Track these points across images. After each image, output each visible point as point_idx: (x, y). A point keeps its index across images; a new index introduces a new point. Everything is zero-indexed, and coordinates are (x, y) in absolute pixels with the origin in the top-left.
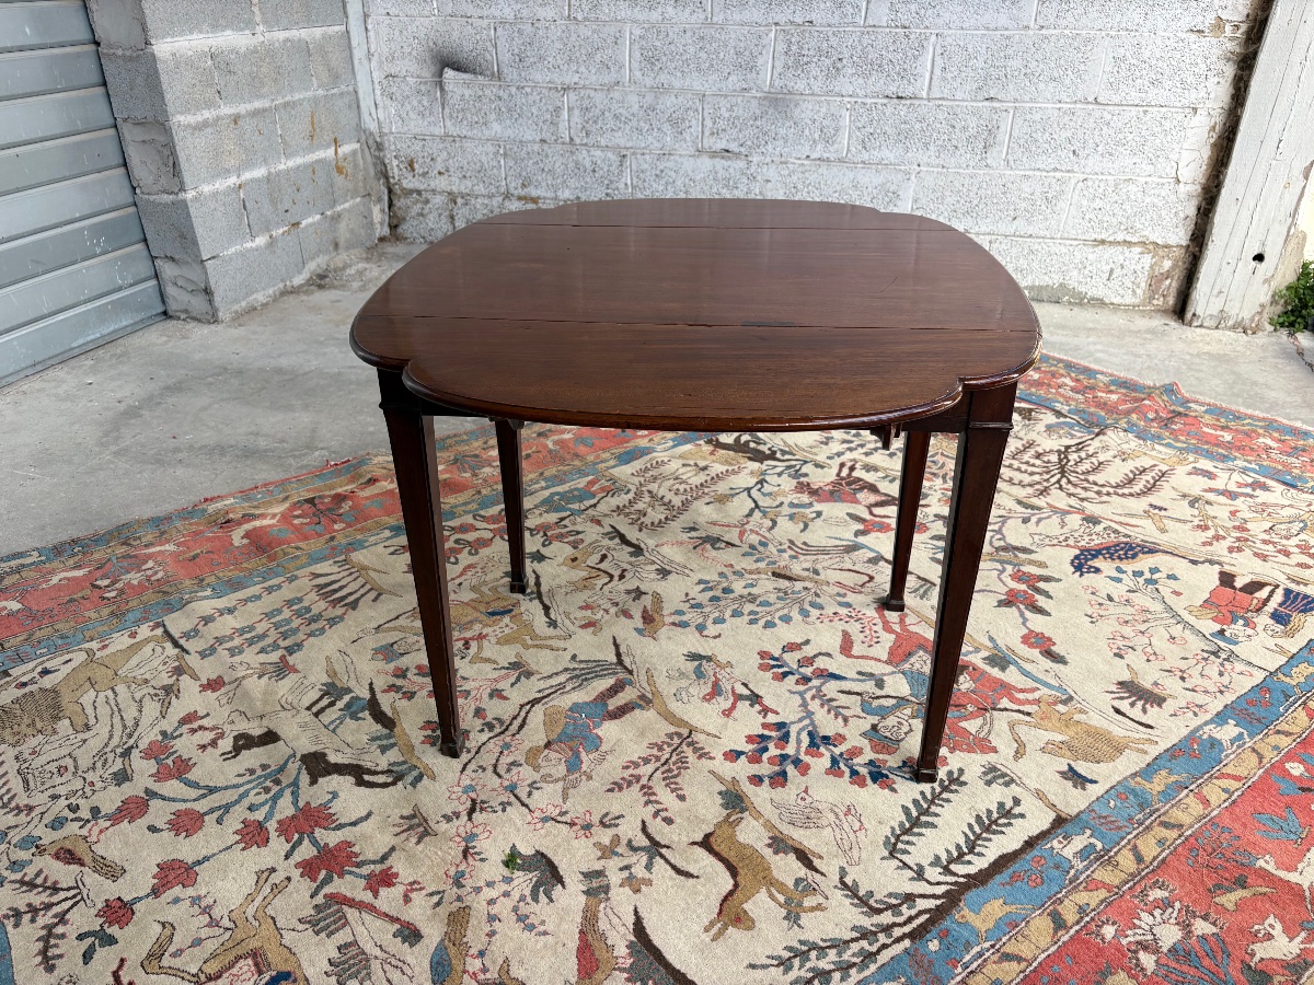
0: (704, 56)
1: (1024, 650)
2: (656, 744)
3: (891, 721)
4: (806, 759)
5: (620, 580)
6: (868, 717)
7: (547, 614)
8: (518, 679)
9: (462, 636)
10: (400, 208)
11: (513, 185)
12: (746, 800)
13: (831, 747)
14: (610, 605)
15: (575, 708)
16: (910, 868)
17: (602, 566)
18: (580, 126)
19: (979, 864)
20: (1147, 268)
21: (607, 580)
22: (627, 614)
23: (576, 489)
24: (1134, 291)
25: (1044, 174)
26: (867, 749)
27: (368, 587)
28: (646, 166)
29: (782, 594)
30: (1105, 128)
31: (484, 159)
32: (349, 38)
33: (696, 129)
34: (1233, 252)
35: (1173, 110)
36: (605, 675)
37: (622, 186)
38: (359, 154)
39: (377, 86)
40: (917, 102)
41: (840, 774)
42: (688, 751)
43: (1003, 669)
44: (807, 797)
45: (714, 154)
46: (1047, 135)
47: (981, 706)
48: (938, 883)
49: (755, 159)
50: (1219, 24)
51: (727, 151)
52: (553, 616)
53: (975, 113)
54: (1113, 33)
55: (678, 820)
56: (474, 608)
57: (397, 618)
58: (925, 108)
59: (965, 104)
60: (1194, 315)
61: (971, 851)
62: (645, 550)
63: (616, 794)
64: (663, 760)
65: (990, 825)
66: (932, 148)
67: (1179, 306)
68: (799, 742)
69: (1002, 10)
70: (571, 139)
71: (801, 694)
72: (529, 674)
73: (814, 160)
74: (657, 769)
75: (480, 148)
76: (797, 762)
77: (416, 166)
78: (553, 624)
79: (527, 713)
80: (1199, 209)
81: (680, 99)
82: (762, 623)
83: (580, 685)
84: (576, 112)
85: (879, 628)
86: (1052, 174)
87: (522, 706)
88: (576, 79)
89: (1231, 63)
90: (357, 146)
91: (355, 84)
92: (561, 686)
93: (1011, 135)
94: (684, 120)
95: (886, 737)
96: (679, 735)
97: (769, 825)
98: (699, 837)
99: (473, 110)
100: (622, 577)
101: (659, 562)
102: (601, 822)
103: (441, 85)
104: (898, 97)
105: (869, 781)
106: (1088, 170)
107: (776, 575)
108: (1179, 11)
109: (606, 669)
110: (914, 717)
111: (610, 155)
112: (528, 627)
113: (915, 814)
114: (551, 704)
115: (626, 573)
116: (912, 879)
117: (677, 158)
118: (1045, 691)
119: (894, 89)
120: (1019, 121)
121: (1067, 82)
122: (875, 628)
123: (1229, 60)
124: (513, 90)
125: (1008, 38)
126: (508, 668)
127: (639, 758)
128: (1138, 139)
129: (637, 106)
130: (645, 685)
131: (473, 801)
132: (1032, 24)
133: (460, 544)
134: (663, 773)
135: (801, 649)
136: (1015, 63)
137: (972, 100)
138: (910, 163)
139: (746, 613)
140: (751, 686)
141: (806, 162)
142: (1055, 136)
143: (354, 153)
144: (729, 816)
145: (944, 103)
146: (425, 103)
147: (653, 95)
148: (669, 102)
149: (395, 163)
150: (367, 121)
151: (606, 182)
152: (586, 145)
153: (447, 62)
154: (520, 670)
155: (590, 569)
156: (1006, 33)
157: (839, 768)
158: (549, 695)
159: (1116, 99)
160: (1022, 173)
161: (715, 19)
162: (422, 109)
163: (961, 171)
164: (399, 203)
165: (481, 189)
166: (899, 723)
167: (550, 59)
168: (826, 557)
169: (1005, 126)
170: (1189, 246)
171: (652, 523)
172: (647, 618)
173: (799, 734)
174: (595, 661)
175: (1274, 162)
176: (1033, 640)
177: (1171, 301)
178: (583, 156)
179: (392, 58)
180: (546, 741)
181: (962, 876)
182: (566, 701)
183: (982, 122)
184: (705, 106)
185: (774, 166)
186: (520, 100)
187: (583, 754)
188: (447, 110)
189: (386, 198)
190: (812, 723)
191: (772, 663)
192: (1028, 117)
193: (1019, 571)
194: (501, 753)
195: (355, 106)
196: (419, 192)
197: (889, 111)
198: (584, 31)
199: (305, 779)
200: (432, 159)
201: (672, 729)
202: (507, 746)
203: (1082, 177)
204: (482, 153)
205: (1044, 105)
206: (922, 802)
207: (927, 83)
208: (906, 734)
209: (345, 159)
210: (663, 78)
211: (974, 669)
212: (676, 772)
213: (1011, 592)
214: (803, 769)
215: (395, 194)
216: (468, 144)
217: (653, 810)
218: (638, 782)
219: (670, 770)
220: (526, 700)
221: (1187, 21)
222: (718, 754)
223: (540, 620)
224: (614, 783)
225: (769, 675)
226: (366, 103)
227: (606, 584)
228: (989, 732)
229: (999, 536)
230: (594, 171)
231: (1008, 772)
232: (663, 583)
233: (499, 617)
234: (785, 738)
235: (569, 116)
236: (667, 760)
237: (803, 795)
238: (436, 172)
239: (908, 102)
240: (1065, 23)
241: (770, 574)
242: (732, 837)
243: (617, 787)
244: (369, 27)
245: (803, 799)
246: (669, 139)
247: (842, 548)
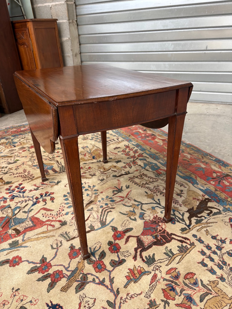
1: (15, 254)
3: (10, 211)
4: (10, 194)
12: (7, 184)
13: (10, 199)
42: (27, 179)
43: (10, 244)
55: (10, 176)
63: (23, 170)
64: (27, 175)
71: (32, 197)
85: (51, 218)
95: (5, 209)
96: (33, 178)
98: (3, 178)
107: (92, 201)
135: (50, 200)
140: (41, 189)
144: (5, 182)
157: (3, 199)
166: (8, 212)
168: (99, 215)
173: (19, 194)
176: (17, 260)
180: (45, 163)
187: (37, 167)
191: (48, 194)
193: (64, 277)
211: (16, 236)
214: (7, 193)
217: (15, 174)
219: (24, 176)
222: (23, 182)
225: (43, 193)
247: (104, 220)
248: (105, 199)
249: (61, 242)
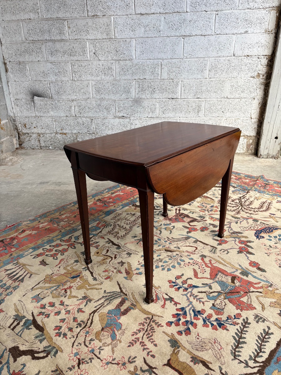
0: (114, 89)
1: (251, 268)
2: (141, 323)
3: (218, 301)
4: (195, 321)
5: (115, 259)
6: (210, 301)
7: (92, 275)
8: (87, 303)
9: (63, 288)
10: (22, 139)
11: (58, 130)
12: (178, 342)
13: (202, 315)
14: (113, 269)
15: (110, 312)
16: (243, 362)
17: (108, 254)
18: (78, 111)
19: (265, 356)
20: (246, 142)
21: (111, 259)
22: (120, 272)
23: (93, 226)
24: (243, 149)
25: (215, 118)
26: (214, 314)
27: (27, 272)
28: (99, 122)
29: (170, 258)
30: (230, 105)
31: (48, 122)
32: (3, 89)
33: (114, 110)
34: (269, 137)
35: (248, 99)
36: (117, 297)
37: (92, 128)
38: (8, 123)
39: (13, 102)
40: (178, 100)
41: (208, 326)
42: (153, 324)
43: (247, 276)
44: (199, 337)
45: (119, 118)
46: (215, 107)
47: (245, 291)
48: (254, 367)
49: (132, 118)
50: (259, 75)
51: (123, 116)
52: (94, 276)
53: (194, 102)
54: (230, 79)
55: (156, 355)
56: (66, 276)
57: (39, 283)
58: (180, 101)
59: (191, 100)
60: (261, 155)
61: (261, 351)
62: (121, 246)
63: (132, 347)
64: (145, 330)
65: (263, 339)
66: (183, 112)
67: (255, 153)
68: (190, 315)
69: (199, 74)
70: (76, 115)
71: (186, 295)
72: (90, 301)
73: (149, 118)
74: (144, 334)
75: (47, 119)
76: (192, 323)
77: (27, 126)
78: (95, 279)
79: (93, 317)
80: (258, 126)
81: (108, 102)
82: (166, 269)
83: (109, 303)
84: (77, 107)
85: (204, 266)
86: (217, 118)
87: (90, 314)
88: (76, 97)
89: (263, 85)
90: (7, 121)
91: (6, 102)
92: (103, 304)
93: (205, 108)
94: (110, 108)
95: (218, 308)
96: (149, 318)
97: (189, 352)
98: (166, 362)
99: (44, 108)
100: (115, 258)
101: (127, 250)
102: (129, 361)
103: (33, 101)
104: (172, 99)
105: (218, 328)
106: (227, 117)
107: (166, 250)
108: (248, 72)
109: (117, 295)
110: (225, 299)
111: (88, 119)
112: (86, 281)
113: (237, 339)
114: (100, 312)
115: (116, 256)
116: (245, 367)
117: (108, 119)
118: (263, 283)
119: (171, 96)
120: (207, 104)
121: (219, 93)
122: (203, 266)
123: (262, 84)
124: (56, 102)
125: (201, 81)
126: (82, 299)
127: (137, 330)
128: (240, 107)
129: (95, 105)
130: (132, 299)
131: (79, 359)
132: (207, 77)
133: (57, 252)
134: (147, 335)
135: (181, 278)
136: (204, 88)
137: (193, 99)
138: (177, 117)
139: (160, 266)
140: (169, 295)
141: (147, 118)
142: (217, 107)
143: (6, 123)
144: (174, 350)
145: (185, 100)
146: (28, 107)
147: (100, 101)
148: (105, 103)
149: (20, 125)
150: (10, 113)
151: (87, 127)
152: (80, 117)
153: (35, 94)
154: (87, 299)
155: (103, 256)
156: (201, 80)
157: (207, 323)
158: (99, 308)
159: (233, 97)
160: (209, 118)
161: (117, 79)
162: (27, 108)
163: (192, 118)
164: (21, 137)
165: (48, 131)
166: (221, 302)
167: (67, 92)
168: (180, 242)
169: (203, 105)
170: (256, 136)
171: (121, 236)
172: (128, 273)
173: (189, 311)
174: (113, 292)
175: (278, 111)
176: (253, 264)
177: (253, 151)
178: (80, 120)
179: (17, 94)
180: (101, 328)
181: (261, 363)
182: (105, 310)
183: (196, 104)
184: (116, 104)
185: (137, 120)
186: (59, 104)
187: (116, 332)
188: (36, 109)
189: (17, 136)
190: (193, 306)
191: (174, 284)
192: (209, 102)
193: (240, 240)
194: (86, 336)
195: (6, 109)
196: (28, 134)
197: (170, 102)
198: (77, 83)
199: (11, 359)
200: (32, 124)
201: (146, 316)
202: (88, 332)
203: (226, 118)
204: (48, 121)
205: (213, 99)
206: (238, 333)
207: (180, 95)
208: (224, 306)
209: (3, 125)
210: (102, 96)
211: (238, 277)
212: (151, 334)
213: (240, 248)
214: (195, 326)
215: (21, 135)
216: (43, 118)
217: (147, 352)
218: (138, 341)
219: (149, 334)
220: (91, 312)
221: (250, 75)
222: (164, 324)
223: (90, 278)
224: (130, 343)
225: (173, 289)
226: (9, 108)
227: (110, 261)
228: (251, 302)
229: (230, 229)
230: (83, 124)
231: (262, 316)
232: (130, 258)
233: (75, 279)
234: (185, 314)
235: (74, 109)
236: (147, 329)
237: (198, 337)
238: (33, 127)
239: (175, 100)
240: (216, 76)
241: (164, 250)
242: (177, 359)
243: (131, 344)
244: (9, 85)
245: (198, 339)
246: (105, 114)
247: (184, 238)
248: (158, 244)
249: (221, 250)
